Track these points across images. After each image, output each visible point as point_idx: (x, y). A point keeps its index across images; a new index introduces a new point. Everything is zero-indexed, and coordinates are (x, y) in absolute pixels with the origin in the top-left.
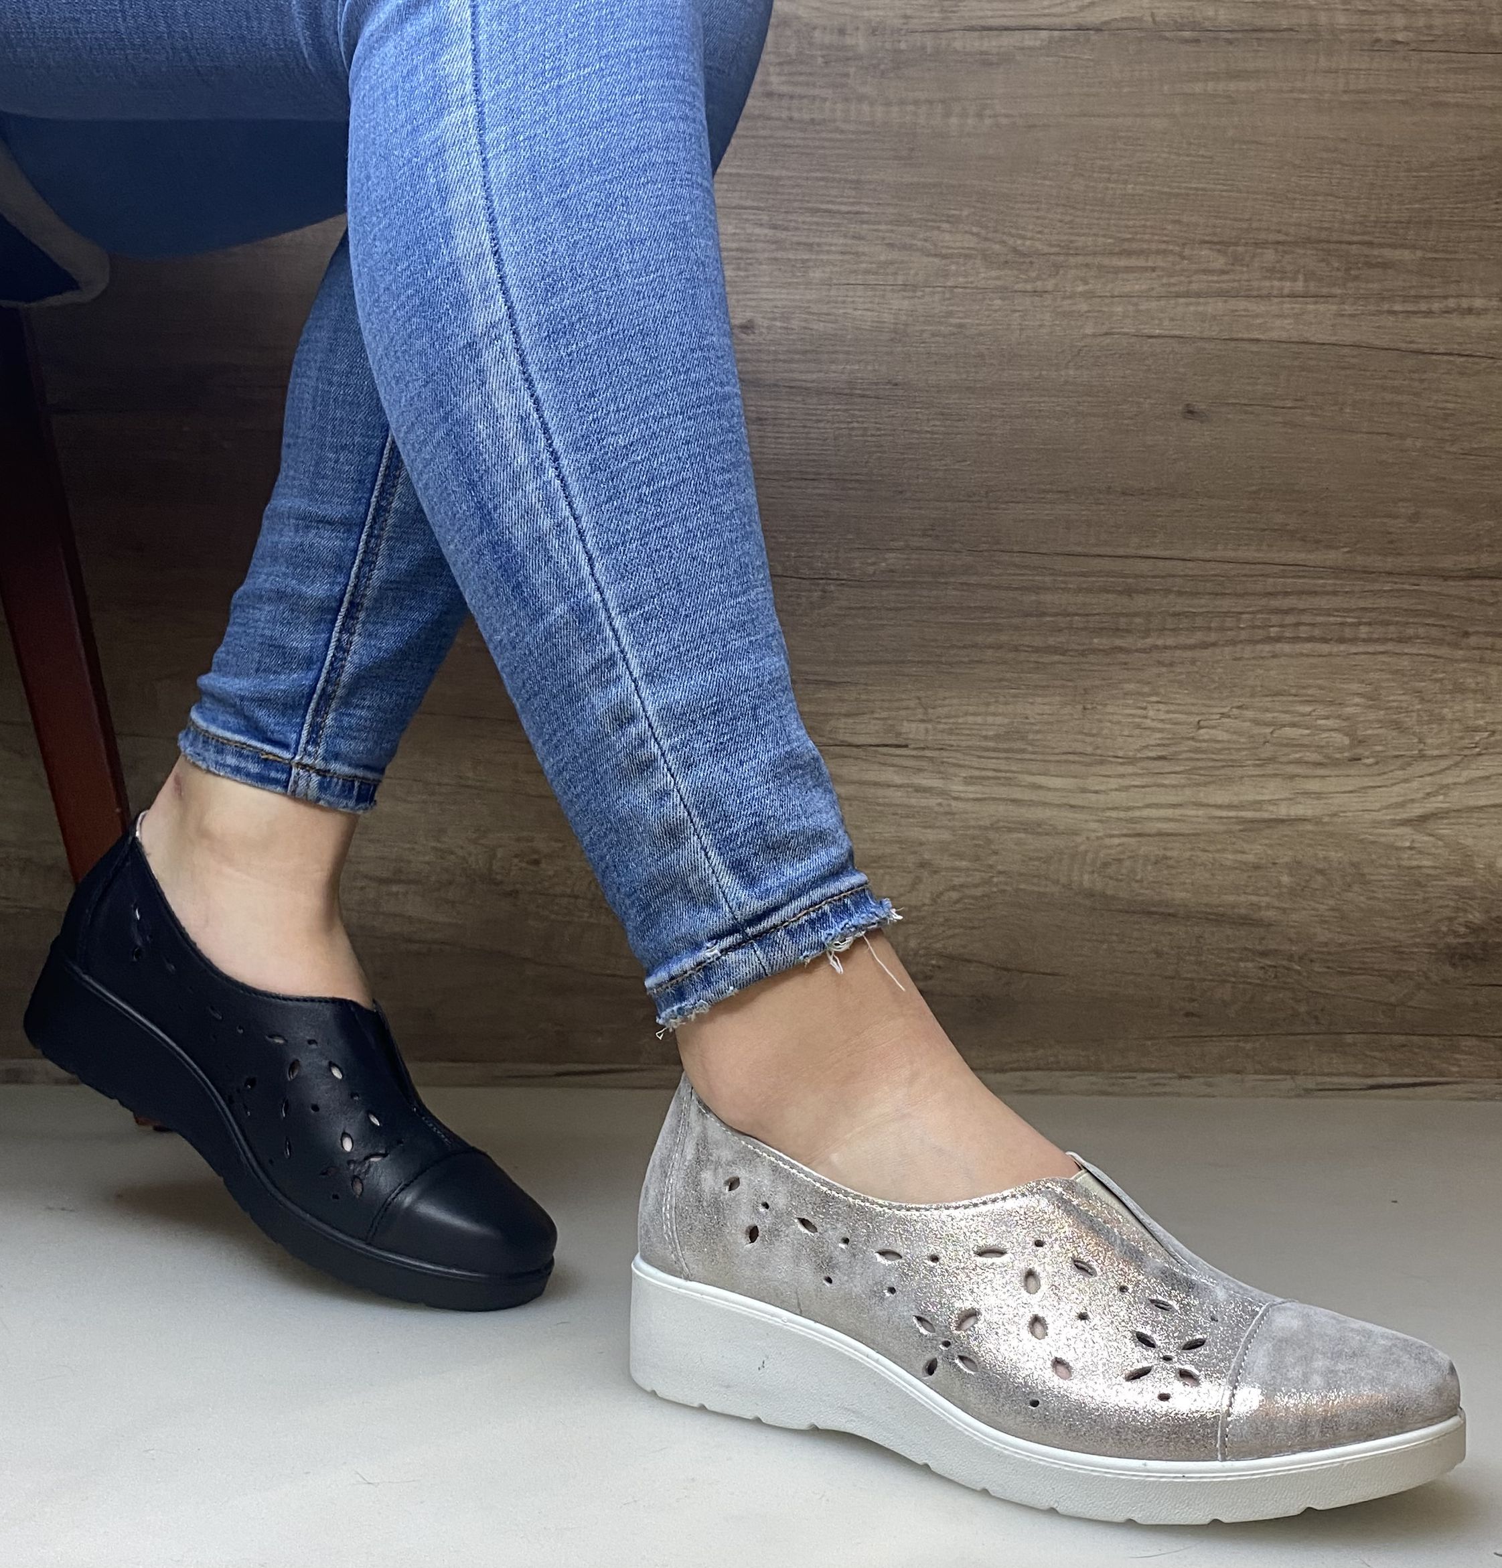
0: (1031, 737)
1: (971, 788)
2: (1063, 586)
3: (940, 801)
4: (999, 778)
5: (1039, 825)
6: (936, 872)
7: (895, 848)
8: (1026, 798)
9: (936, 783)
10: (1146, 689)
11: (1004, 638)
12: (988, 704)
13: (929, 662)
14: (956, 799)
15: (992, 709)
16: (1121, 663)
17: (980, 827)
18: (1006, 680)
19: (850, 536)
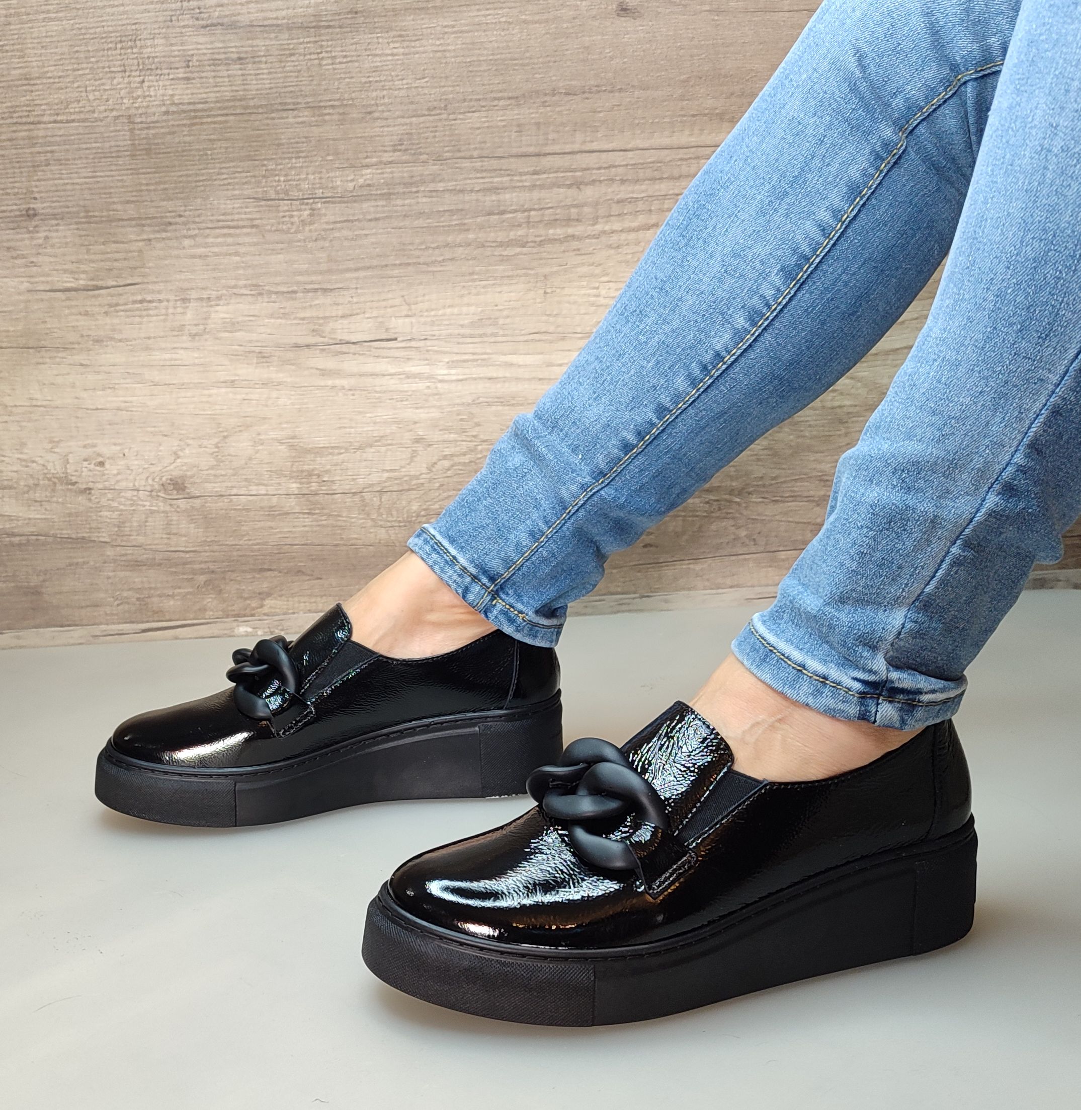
0: (501, 321)
1: (453, 371)
2: (521, 184)
3: (428, 384)
4: (477, 360)
5: (513, 398)
6: (430, 445)
7: (394, 427)
8: (501, 375)
9: (425, 369)
10: (598, 271)
11: (471, 236)
12: (462, 296)
13: (409, 264)
14: (441, 381)
15: (466, 300)
16: (574, 250)
17: (463, 404)
18: (477, 274)
19: (330, 158)
